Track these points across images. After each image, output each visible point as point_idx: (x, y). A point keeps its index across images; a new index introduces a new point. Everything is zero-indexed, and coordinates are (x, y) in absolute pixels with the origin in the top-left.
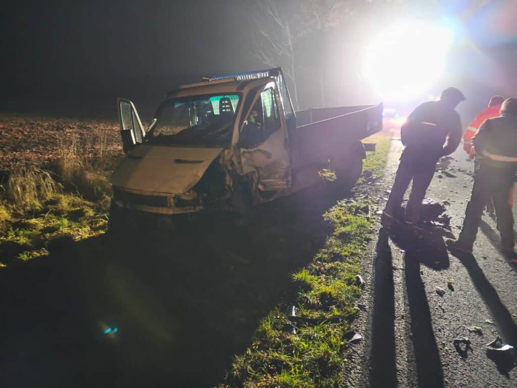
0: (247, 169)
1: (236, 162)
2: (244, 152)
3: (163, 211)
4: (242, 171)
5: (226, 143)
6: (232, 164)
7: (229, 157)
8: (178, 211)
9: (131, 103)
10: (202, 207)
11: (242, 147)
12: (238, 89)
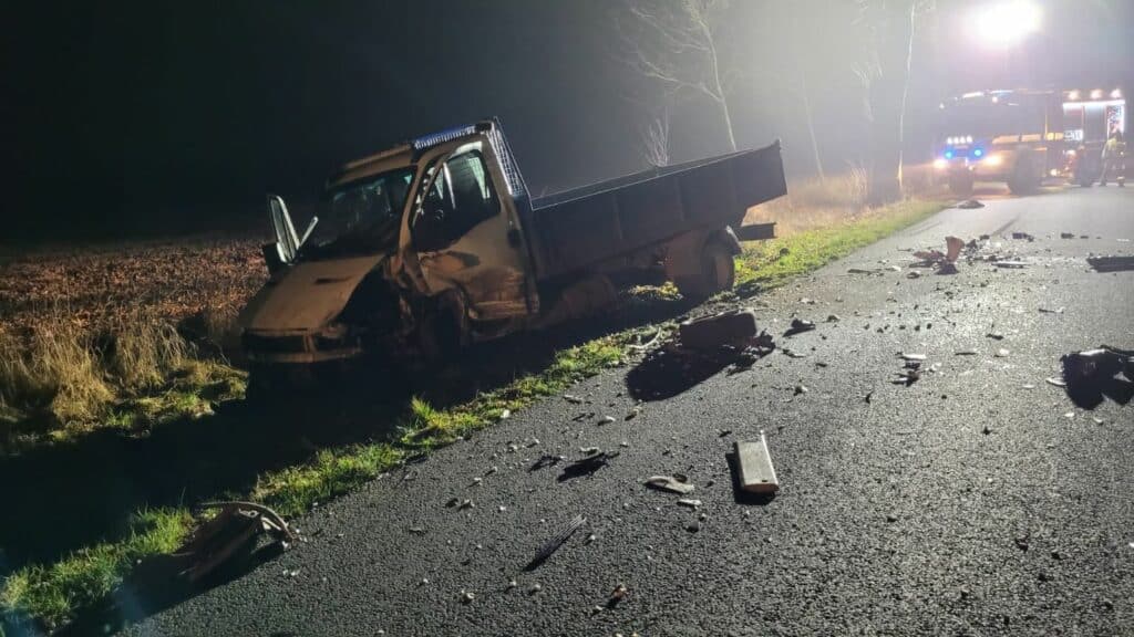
0: (436, 286)
1: (413, 275)
2: (423, 259)
3: (300, 358)
4: (427, 289)
5: (391, 247)
6: (406, 278)
7: (399, 266)
8: (323, 357)
9: (280, 200)
10: (359, 350)
11: (420, 251)
12: (412, 161)
